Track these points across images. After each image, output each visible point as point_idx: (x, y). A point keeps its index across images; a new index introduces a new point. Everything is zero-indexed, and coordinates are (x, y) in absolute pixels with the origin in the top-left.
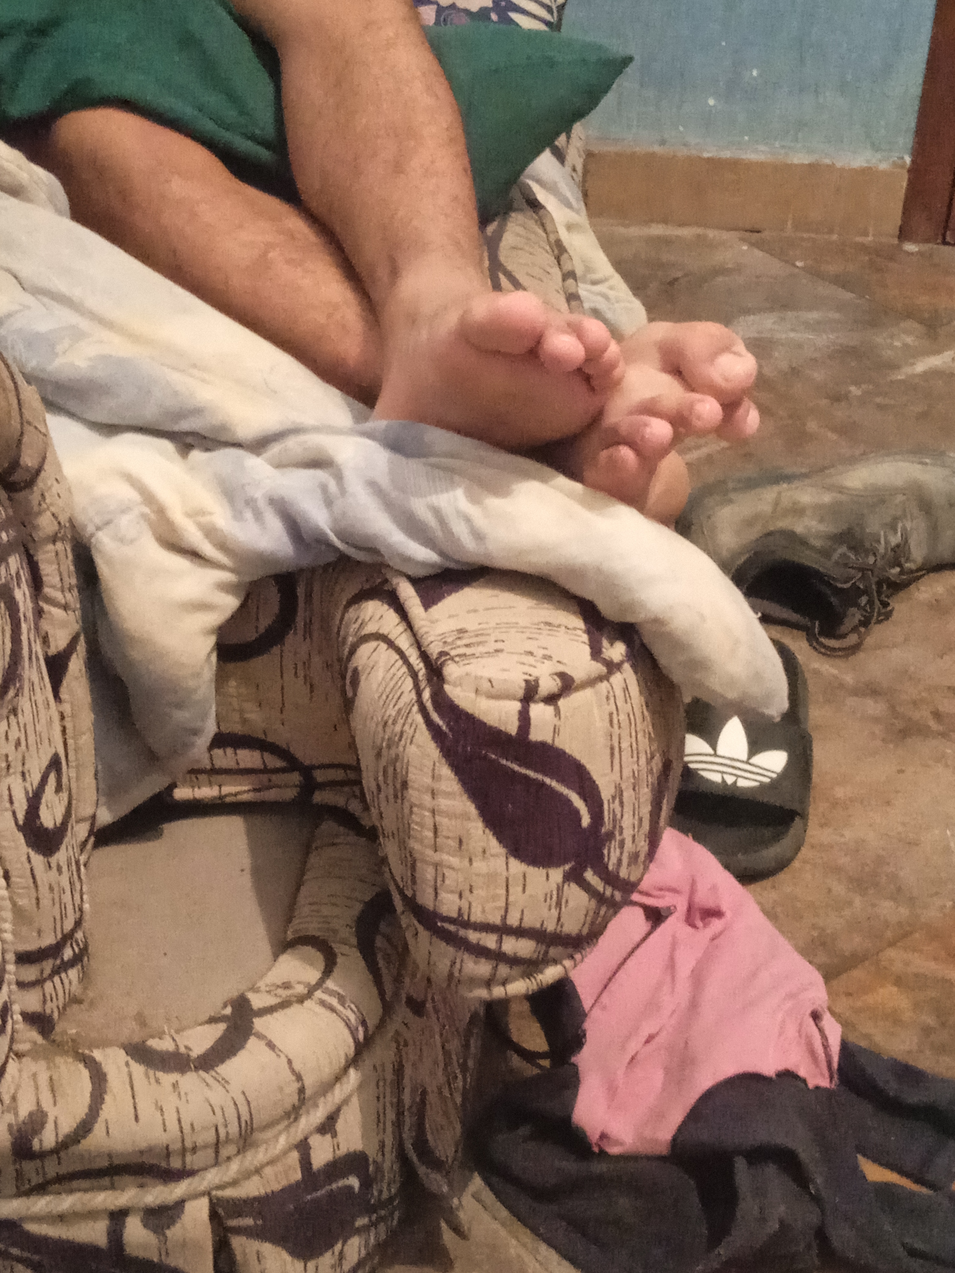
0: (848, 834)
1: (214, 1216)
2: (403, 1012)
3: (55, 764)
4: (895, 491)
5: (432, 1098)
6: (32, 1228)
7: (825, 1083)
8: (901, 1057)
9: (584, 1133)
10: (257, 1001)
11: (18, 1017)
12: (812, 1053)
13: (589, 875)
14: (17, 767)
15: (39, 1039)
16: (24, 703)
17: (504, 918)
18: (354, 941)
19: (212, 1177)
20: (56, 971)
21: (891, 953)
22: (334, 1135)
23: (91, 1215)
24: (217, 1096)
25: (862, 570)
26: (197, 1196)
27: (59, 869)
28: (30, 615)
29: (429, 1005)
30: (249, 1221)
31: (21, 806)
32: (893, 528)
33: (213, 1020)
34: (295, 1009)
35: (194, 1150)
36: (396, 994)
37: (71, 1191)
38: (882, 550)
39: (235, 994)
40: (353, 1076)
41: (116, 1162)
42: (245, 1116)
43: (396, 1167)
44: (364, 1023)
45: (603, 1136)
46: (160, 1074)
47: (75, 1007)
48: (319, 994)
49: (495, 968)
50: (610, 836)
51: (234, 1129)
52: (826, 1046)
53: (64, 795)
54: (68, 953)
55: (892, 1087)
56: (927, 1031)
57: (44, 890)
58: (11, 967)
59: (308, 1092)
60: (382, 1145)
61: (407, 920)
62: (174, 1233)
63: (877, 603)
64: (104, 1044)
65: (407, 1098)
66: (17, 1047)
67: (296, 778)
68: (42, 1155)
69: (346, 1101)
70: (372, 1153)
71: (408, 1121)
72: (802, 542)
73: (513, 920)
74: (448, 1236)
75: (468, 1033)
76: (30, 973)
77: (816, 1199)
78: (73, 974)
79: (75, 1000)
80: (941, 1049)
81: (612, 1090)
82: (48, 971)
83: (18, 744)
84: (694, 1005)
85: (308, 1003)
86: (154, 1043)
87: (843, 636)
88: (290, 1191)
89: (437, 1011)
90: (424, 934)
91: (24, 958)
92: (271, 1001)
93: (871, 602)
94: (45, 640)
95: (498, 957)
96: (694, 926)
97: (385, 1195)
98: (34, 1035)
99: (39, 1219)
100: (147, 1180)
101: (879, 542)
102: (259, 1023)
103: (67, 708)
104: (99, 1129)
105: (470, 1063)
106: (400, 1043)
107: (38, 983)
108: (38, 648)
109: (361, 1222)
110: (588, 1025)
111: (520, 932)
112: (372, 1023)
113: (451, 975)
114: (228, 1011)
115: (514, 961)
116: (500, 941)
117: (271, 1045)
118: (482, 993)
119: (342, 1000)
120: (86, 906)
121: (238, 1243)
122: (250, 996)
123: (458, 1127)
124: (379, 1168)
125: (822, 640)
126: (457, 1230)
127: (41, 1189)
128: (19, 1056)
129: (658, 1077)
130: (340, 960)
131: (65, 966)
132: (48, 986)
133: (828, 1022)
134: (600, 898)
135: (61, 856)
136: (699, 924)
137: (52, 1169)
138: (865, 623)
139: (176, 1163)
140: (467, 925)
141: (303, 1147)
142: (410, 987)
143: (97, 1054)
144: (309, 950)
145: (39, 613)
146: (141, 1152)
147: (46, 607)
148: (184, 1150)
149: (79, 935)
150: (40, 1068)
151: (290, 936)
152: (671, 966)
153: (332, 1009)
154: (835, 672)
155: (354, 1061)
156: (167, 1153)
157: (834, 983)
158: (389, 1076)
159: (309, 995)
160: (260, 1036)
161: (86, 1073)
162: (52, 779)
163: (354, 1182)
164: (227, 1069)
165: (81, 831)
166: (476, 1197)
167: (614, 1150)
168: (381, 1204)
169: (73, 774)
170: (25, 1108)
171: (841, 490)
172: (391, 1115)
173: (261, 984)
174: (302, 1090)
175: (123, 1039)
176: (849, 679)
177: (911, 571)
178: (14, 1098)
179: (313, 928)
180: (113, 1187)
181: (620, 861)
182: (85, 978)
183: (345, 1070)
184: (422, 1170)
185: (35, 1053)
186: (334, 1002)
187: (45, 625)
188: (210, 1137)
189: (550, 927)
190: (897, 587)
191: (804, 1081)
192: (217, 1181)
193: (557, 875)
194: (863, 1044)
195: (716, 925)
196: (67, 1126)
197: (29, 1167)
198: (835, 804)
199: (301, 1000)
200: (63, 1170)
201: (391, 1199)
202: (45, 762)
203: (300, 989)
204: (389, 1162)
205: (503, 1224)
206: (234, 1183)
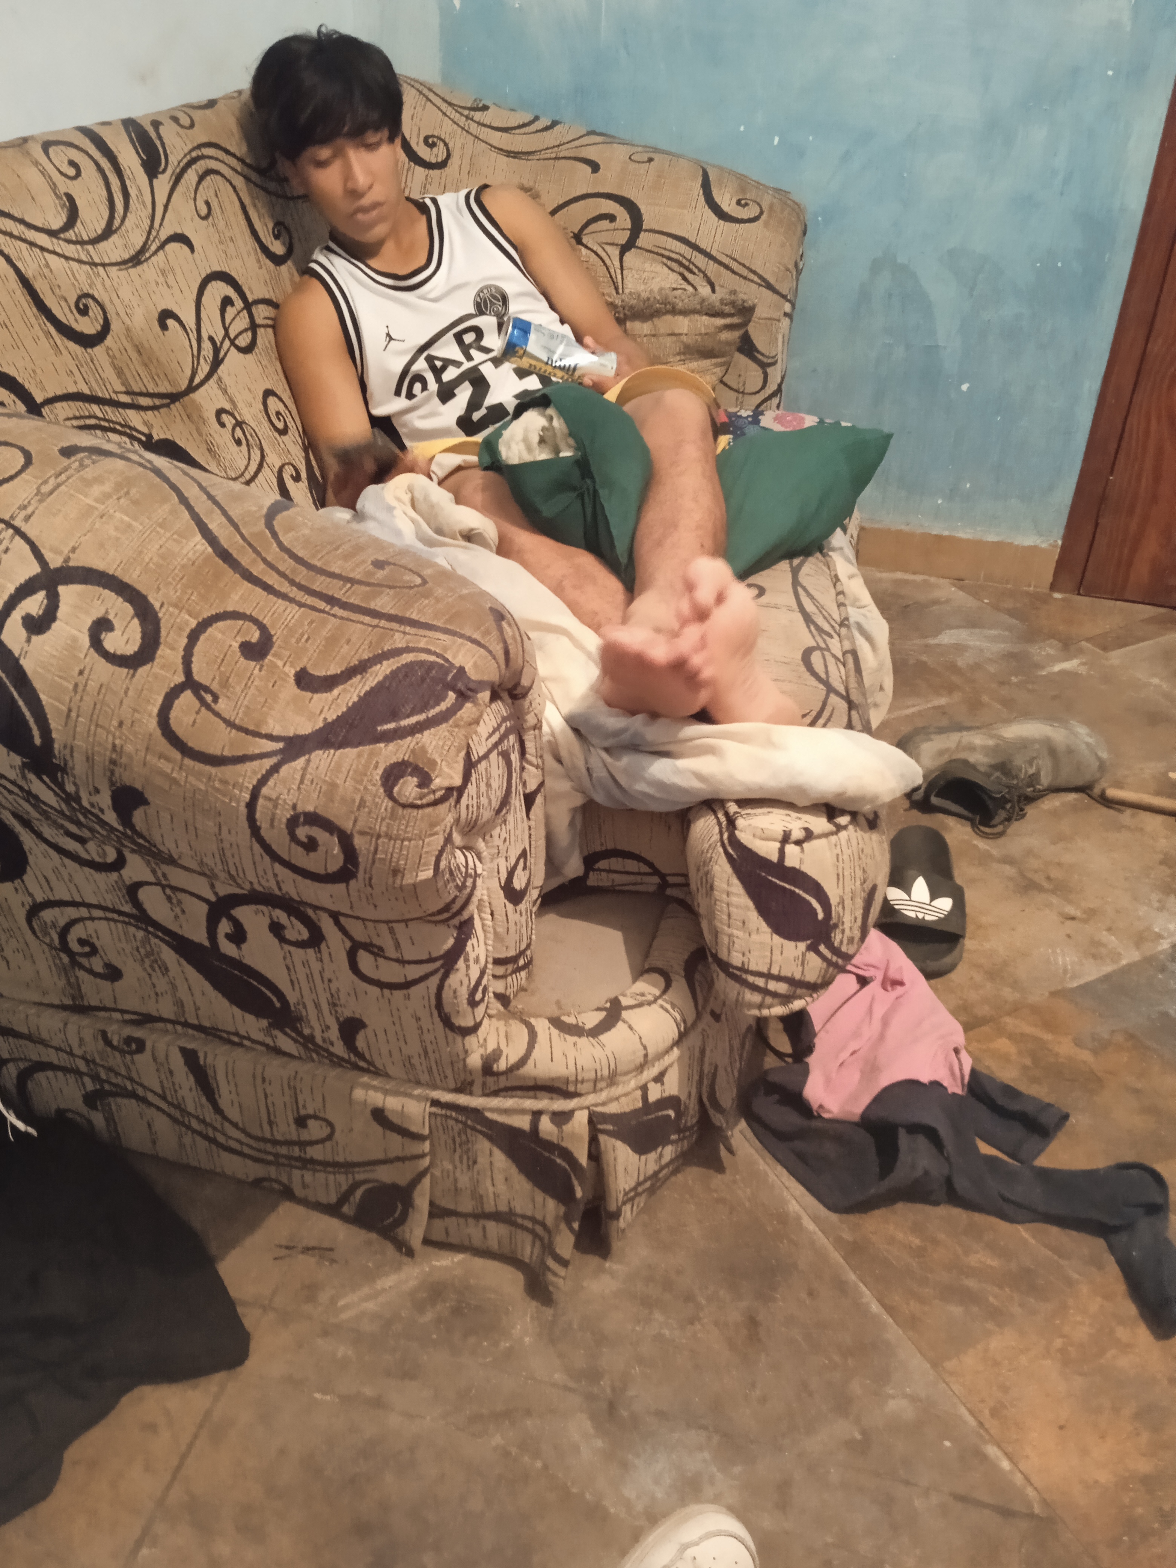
0: (987, 946)
1: (591, 1121)
2: (707, 1018)
3: (524, 854)
4: (1034, 741)
5: (721, 1072)
6: (488, 1115)
7: (959, 1091)
8: (1007, 1081)
9: (808, 1102)
10: (625, 1001)
11: (491, 995)
12: (953, 1074)
13: (822, 948)
14: (503, 853)
15: (502, 1008)
16: (510, 818)
17: (770, 969)
18: (683, 973)
19: (590, 1099)
20: (515, 971)
21: (1008, 1020)
22: (663, 1084)
23: (523, 1111)
24: (598, 1053)
25: (1008, 787)
26: (581, 1108)
27: (521, 914)
28: (518, 769)
29: (723, 1017)
30: (610, 1127)
31: (504, 875)
32: (1030, 763)
33: (599, 1009)
34: (646, 1008)
35: (582, 1082)
36: (704, 1008)
37: (512, 1097)
38: (1022, 776)
39: (612, 996)
40: (676, 1052)
41: (539, 1083)
42: (613, 1066)
43: (697, 1108)
44: (684, 1021)
45: (821, 1106)
46: (567, 1037)
47: (522, 994)
48: (660, 1002)
49: (763, 999)
50: (836, 926)
51: (606, 1072)
52: (961, 1070)
53: (527, 872)
54: (521, 962)
55: (1001, 1101)
56: (1025, 1068)
57: (512, 924)
58: (490, 966)
59: (650, 1057)
60: (690, 1094)
61: (714, 967)
62: (567, 1128)
63: (1017, 808)
64: (537, 1016)
65: (706, 1069)
66: (489, 1011)
67: (656, 880)
68: (498, 1074)
69: (671, 1065)
70: (683, 1098)
71: (706, 1082)
72: (973, 767)
73: (775, 971)
74: (723, 1152)
75: (745, 1037)
76: (500, 970)
77: (947, 1159)
78: (523, 974)
79: (523, 989)
80: (1034, 1080)
81: (828, 1081)
82: (509, 971)
83: (505, 840)
84: (882, 1037)
85: (654, 1006)
86: (565, 1019)
87: (994, 826)
88: (635, 1112)
89: (727, 1020)
90: (722, 975)
91: (497, 962)
92: (632, 1002)
93: (1013, 807)
94: (524, 784)
95: (765, 992)
96: (886, 990)
97: (689, 1124)
98: (499, 1006)
99: (492, 1110)
100: (554, 1096)
101: (1021, 771)
102: (625, 1014)
103: (532, 823)
104: (530, 1062)
105: (745, 1055)
106: (704, 1035)
107: (504, 977)
108: (520, 788)
109: (674, 1137)
110: (817, 1041)
111: (779, 978)
112: (689, 1023)
113: (737, 1001)
114: (608, 1005)
115: (775, 995)
116: (766, 983)
117: (631, 1028)
118: (755, 1012)
119: (673, 1006)
120: (533, 937)
121: (602, 1138)
122: (621, 998)
123: (735, 1091)
124: (687, 1108)
125: (982, 828)
126: (730, 1151)
127: (496, 1093)
128: (490, 1016)
129: (857, 1076)
130: (674, 984)
131: (519, 970)
132: (509, 979)
133: (964, 1055)
134: (829, 963)
135: (522, 906)
136: (889, 988)
137: (503, 1082)
138: (1009, 819)
139: (571, 1088)
140: (747, 972)
141: (644, 1088)
142: (712, 1004)
143: (533, 1021)
144: (656, 977)
145: (523, 769)
146: (553, 1079)
147: (527, 766)
148: (577, 1080)
149: (528, 953)
150: (501, 1024)
151: (647, 966)
152: (870, 1011)
153: (667, 1011)
154: (987, 847)
155: (677, 1043)
156: (567, 1081)
157: (971, 1033)
158: (697, 1054)
159: (655, 1001)
160: (624, 1021)
161: (526, 1031)
162: (522, 861)
163: (672, 1113)
164: (604, 1037)
165: (534, 894)
166: (741, 1132)
167: (826, 1115)
168: (687, 1129)
169: (533, 861)
170: (491, 1046)
171: (1000, 737)
172: (696, 1077)
173: (628, 992)
174: (646, 1056)
175: (549, 1015)
176: (995, 852)
177: (1040, 791)
178: (485, 1040)
179: (660, 964)
180: (535, 1098)
181: (841, 942)
182: (529, 976)
183: (671, 1048)
184: (711, 1112)
185: (499, 1016)
186: (668, 1007)
187: (525, 775)
188: (592, 1075)
189: (798, 976)
190: (1030, 800)
191: (945, 1088)
192: (593, 1102)
193: (802, 946)
194: (985, 1071)
195: (899, 990)
196: (513, 1059)
197: (490, 1080)
198: (980, 927)
199: (649, 1003)
200: (509, 1084)
201: (692, 1127)
202: (519, 852)
203: (650, 998)
204: (693, 1106)
205: (757, 1151)
206: (604, 1104)
